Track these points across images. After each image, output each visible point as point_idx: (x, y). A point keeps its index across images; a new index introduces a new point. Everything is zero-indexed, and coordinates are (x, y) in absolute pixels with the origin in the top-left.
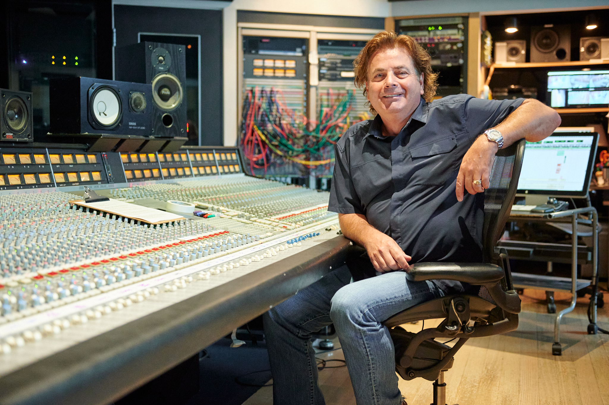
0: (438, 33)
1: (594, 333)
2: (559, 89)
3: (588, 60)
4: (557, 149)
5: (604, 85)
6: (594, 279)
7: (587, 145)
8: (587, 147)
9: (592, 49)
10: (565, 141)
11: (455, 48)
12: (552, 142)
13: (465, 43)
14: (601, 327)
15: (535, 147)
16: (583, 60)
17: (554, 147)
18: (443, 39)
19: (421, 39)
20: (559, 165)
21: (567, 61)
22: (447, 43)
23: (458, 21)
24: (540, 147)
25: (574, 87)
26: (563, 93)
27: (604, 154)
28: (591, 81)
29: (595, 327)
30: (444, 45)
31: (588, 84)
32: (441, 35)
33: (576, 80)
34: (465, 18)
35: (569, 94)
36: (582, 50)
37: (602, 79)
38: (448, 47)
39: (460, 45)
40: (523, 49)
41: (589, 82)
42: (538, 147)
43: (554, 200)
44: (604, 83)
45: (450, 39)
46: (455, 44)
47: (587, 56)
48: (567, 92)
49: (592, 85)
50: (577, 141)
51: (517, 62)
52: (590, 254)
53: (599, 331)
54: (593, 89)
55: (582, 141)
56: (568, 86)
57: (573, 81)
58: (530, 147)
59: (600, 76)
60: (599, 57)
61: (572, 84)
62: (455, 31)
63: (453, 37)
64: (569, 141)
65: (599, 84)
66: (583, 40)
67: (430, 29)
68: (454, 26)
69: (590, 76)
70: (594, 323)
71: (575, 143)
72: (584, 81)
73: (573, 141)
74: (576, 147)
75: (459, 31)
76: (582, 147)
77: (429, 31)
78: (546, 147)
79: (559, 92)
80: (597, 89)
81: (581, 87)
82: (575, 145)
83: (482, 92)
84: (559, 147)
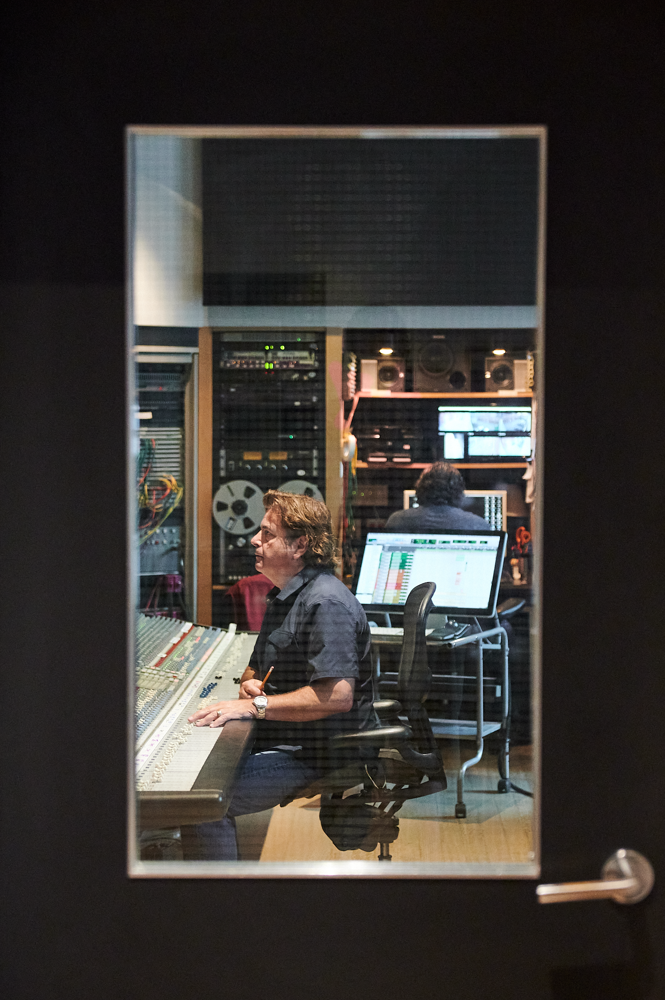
0: (280, 354)
1: (506, 792)
2: (454, 432)
3: (496, 391)
4: (456, 551)
5: (520, 428)
6: (505, 721)
7: (492, 548)
8: (493, 550)
9: (501, 374)
10: (465, 542)
11: (305, 378)
12: (449, 542)
13: (321, 371)
14: (514, 783)
15: (428, 548)
16: (489, 390)
17: (452, 549)
18: (287, 364)
19: (254, 363)
20: (458, 574)
21: (466, 391)
22: (295, 371)
23: (309, 338)
24: (435, 548)
25: (477, 430)
26: (460, 437)
27: (521, 530)
28: (501, 421)
29: (507, 783)
30: (288, 373)
31: (496, 426)
32: (284, 358)
33: (479, 420)
34: (321, 335)
35: (471, 439)
36: (488, 375)
37: (516, 419)
38: (296, 376)
39: (312, 375)
40: (401, 371)
41: (498, 423)
42: (431, 548)
43: (454, 623)
44: (520, 425)
45: (297, 364)
46: (306, 372)
47: (495, 385)
48: (466, 436)
49: (502, 428)
50: (481, 542)
51: (393, 390)
52: (499, 688)
53: (512, 790)
54: (504, 434)
55: (486, 542)
56: (468, 428)
57: (475, 421)
58: (421, 548)
59: (514, 414)
60: (511, 387)
61: (474, 425)
62: (305, 354)
63: (301, 362)
64: (470, 542)
65: (512, 427)
66: (488, 360)
67: (267, 348)
68: (304, 346)
69: (500, 414)
70: (506, 779)
71: (478, 545)
72: (491, 422)
73: (475, 542)
74: (479, 550)
75: (310, 354)
76: (487, 550)
77: (267, 352)
78: (442, 548)
79: (455, 437)
80: (510, 434)
81: (486, 430)
82: (478, 548)
83: (347, 444)
84: (458, 549)
